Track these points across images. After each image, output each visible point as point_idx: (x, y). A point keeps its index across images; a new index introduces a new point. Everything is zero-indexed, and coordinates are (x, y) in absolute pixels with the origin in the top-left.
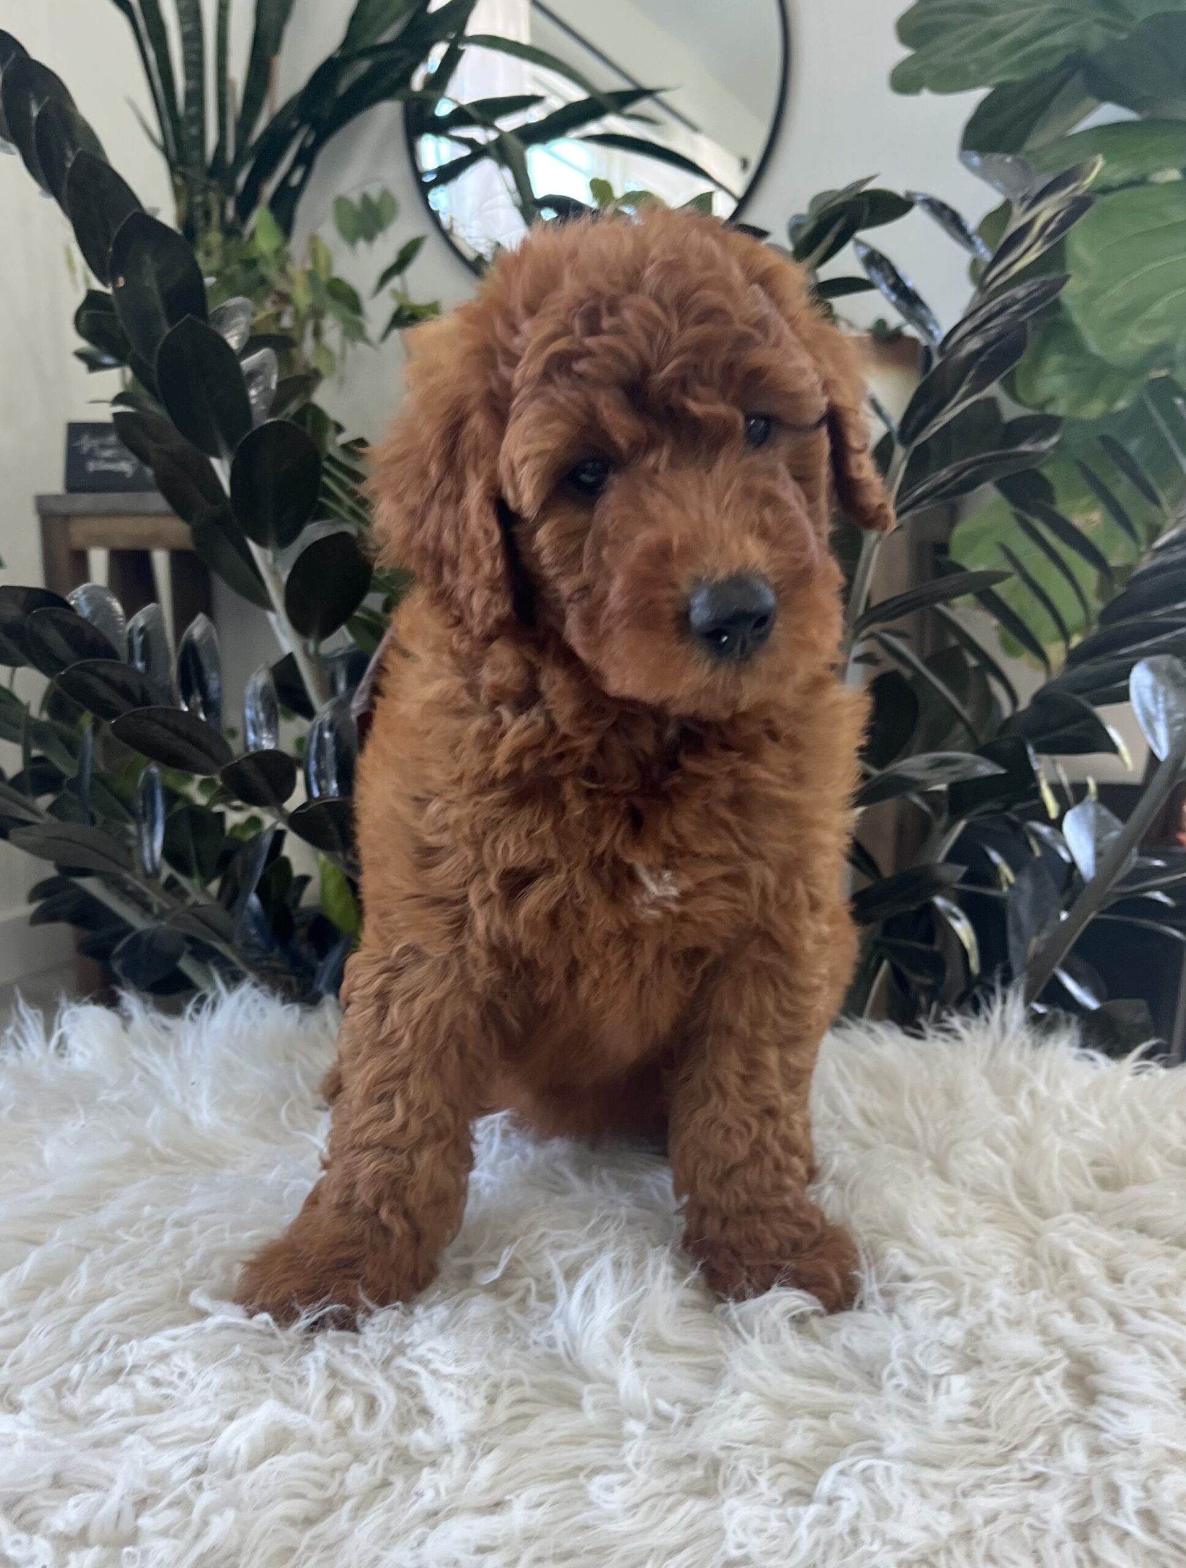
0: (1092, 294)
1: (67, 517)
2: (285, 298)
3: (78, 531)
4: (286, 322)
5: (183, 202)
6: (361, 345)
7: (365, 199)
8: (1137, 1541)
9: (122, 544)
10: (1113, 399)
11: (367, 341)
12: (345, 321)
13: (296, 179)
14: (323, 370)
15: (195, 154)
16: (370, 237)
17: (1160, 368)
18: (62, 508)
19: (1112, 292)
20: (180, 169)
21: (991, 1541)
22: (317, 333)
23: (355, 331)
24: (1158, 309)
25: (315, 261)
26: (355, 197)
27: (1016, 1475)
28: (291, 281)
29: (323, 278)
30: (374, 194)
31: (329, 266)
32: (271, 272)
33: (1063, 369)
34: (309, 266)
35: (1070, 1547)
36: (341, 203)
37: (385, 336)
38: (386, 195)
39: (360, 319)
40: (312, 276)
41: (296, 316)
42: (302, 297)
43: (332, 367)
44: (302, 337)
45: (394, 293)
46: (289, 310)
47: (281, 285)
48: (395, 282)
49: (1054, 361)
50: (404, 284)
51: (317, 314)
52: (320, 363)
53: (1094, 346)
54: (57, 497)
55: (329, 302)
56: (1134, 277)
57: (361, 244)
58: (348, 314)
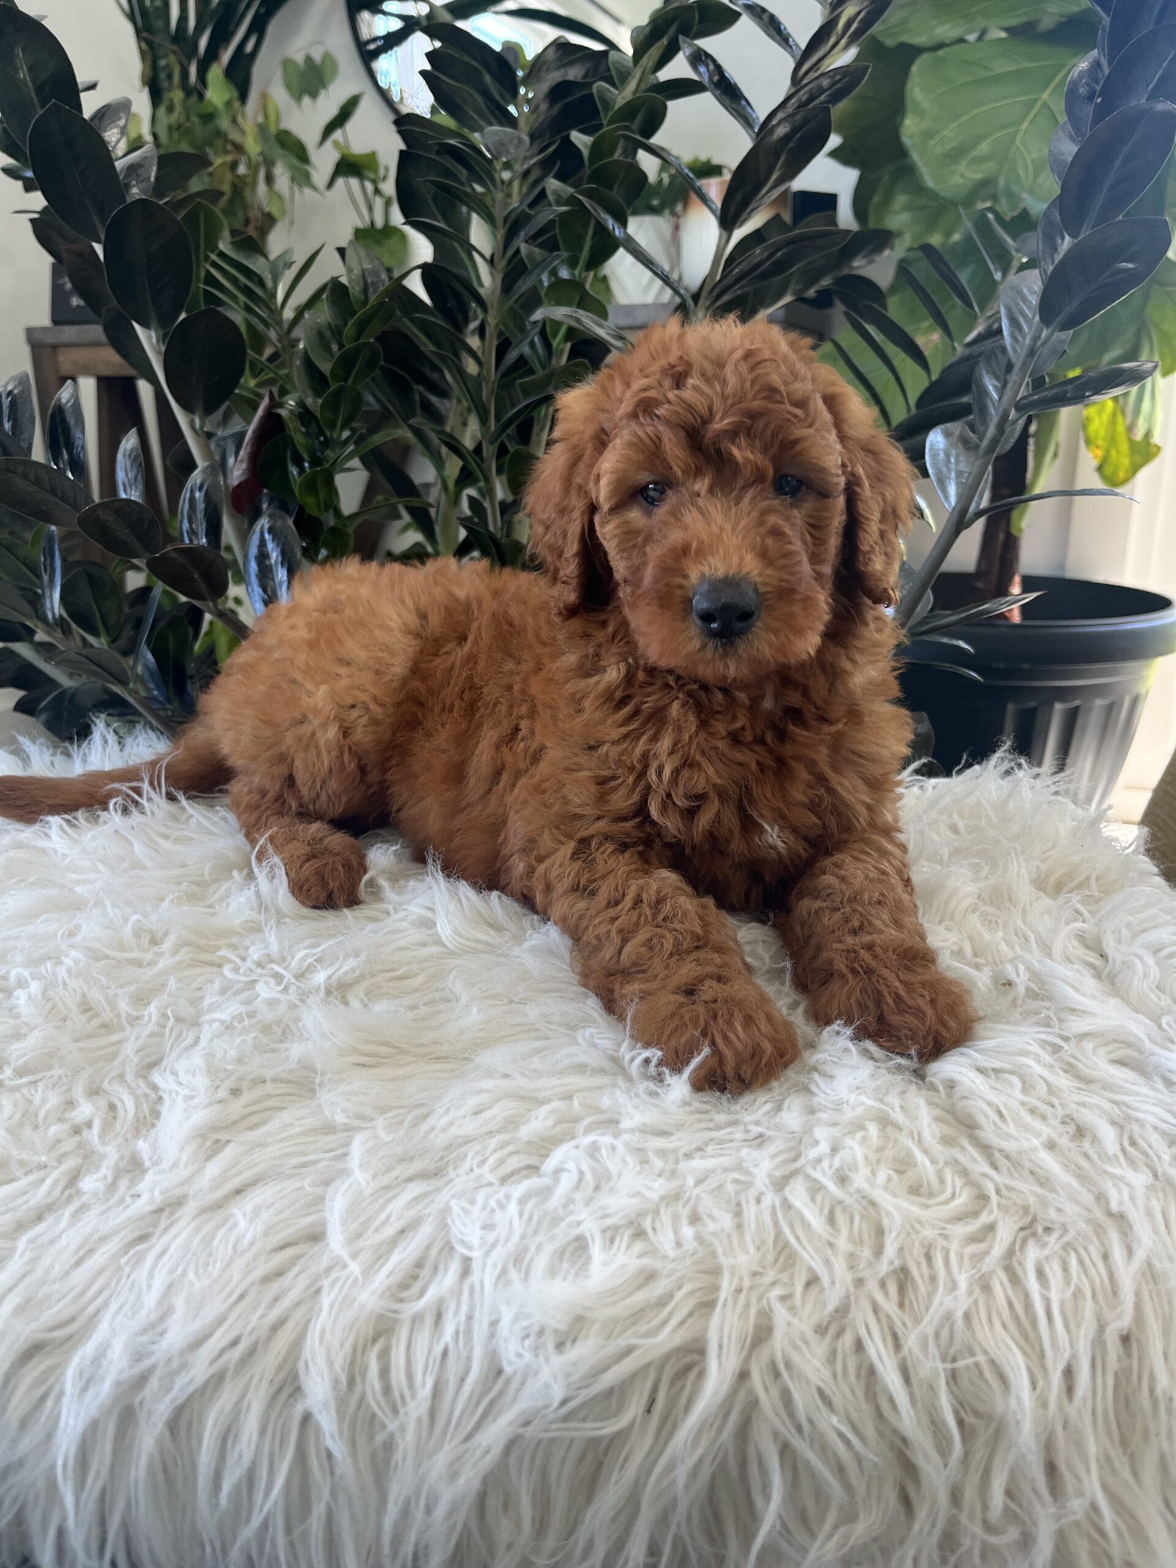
0: (928, 135)
1: (54, 347)
2: (239, 148)
3: (66, 360)
4: (242, 170)
5: (149, 62)
6: (307, 191)
7: (309, 59)
8: (829, 1192)
9: (106, 372)
10: (948, 234)
11: (314, 188)
12: (292, 168)
13: (249, 47)
14: (276, 213)
15: (159, 24)
16: (314, 95)
17: (984, 201)
18: (50, 339)
19: (945, 132)
20: (144, 35)
21: (698, 1198)
22: (270, 179)
23: (303, 178)
24: (984, 148)
25: (266, 116)
26: (299, 58)
27: (739, 1136)
28: (243, 132)
29: (273, 129)
30: (317, 57)
31: (278, 120)
32: (224, 123)
33: (909, 208)
34: (260, 119)
35: (770, 1198)
36: (287, 64)
37: (330, 184)
38: (327, 56)
39: (308, 168)
40: (262, 129)
41: (249, 165)
42: (253, 146)
43: (284, 212)
44: (255, 183)
45: (336, 144)
46: (243, 159)
47: (234, 135)
48: (338, 135)
49: (901, 199)
50: (345, 135)
51: (269, 163)
52: (273, 209)
53: (930, 183)
54: (45, 329)
55: (278, 151)
56: (963, 119)
57: (306, 100)
58: (295, 161)
